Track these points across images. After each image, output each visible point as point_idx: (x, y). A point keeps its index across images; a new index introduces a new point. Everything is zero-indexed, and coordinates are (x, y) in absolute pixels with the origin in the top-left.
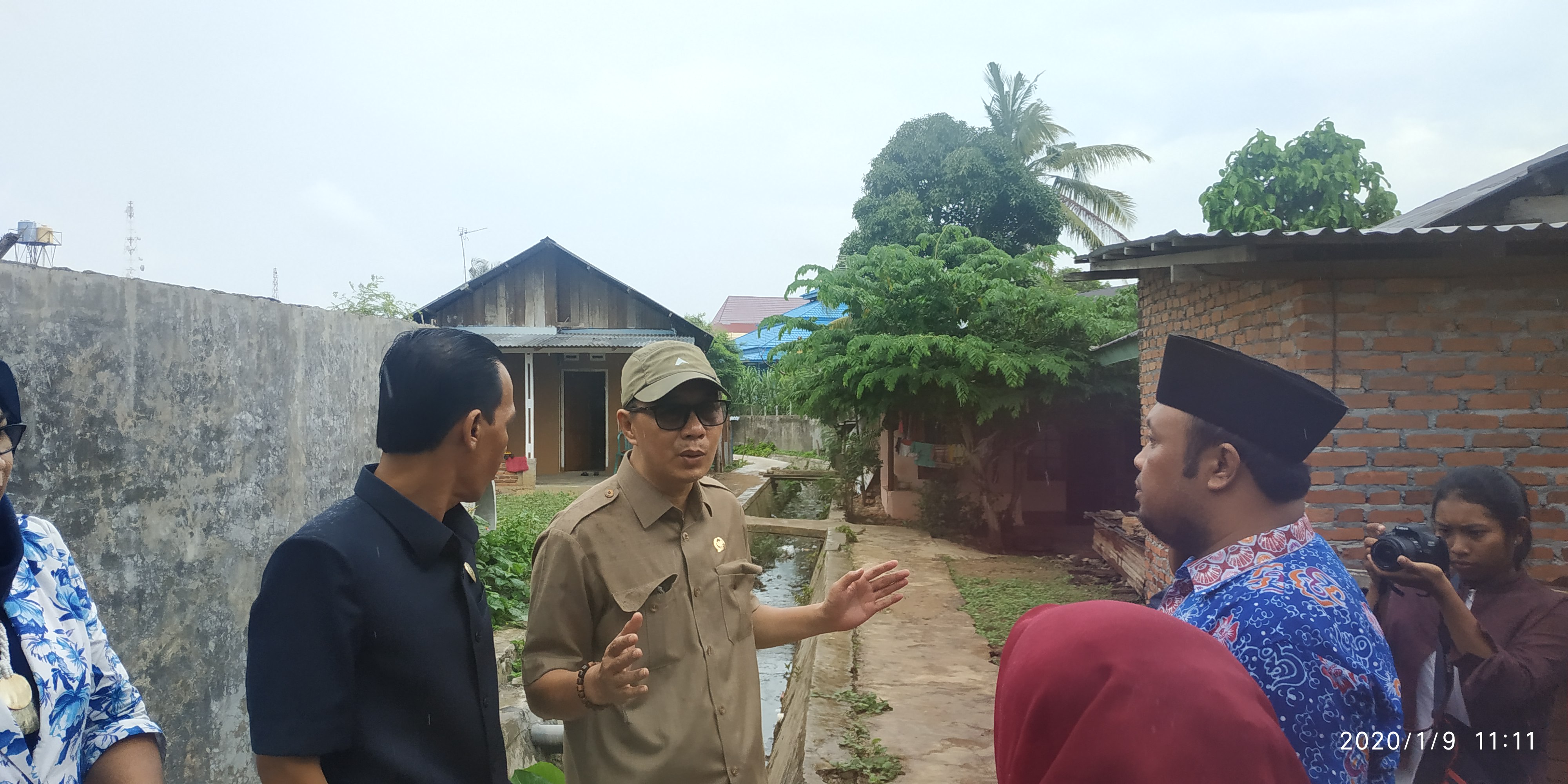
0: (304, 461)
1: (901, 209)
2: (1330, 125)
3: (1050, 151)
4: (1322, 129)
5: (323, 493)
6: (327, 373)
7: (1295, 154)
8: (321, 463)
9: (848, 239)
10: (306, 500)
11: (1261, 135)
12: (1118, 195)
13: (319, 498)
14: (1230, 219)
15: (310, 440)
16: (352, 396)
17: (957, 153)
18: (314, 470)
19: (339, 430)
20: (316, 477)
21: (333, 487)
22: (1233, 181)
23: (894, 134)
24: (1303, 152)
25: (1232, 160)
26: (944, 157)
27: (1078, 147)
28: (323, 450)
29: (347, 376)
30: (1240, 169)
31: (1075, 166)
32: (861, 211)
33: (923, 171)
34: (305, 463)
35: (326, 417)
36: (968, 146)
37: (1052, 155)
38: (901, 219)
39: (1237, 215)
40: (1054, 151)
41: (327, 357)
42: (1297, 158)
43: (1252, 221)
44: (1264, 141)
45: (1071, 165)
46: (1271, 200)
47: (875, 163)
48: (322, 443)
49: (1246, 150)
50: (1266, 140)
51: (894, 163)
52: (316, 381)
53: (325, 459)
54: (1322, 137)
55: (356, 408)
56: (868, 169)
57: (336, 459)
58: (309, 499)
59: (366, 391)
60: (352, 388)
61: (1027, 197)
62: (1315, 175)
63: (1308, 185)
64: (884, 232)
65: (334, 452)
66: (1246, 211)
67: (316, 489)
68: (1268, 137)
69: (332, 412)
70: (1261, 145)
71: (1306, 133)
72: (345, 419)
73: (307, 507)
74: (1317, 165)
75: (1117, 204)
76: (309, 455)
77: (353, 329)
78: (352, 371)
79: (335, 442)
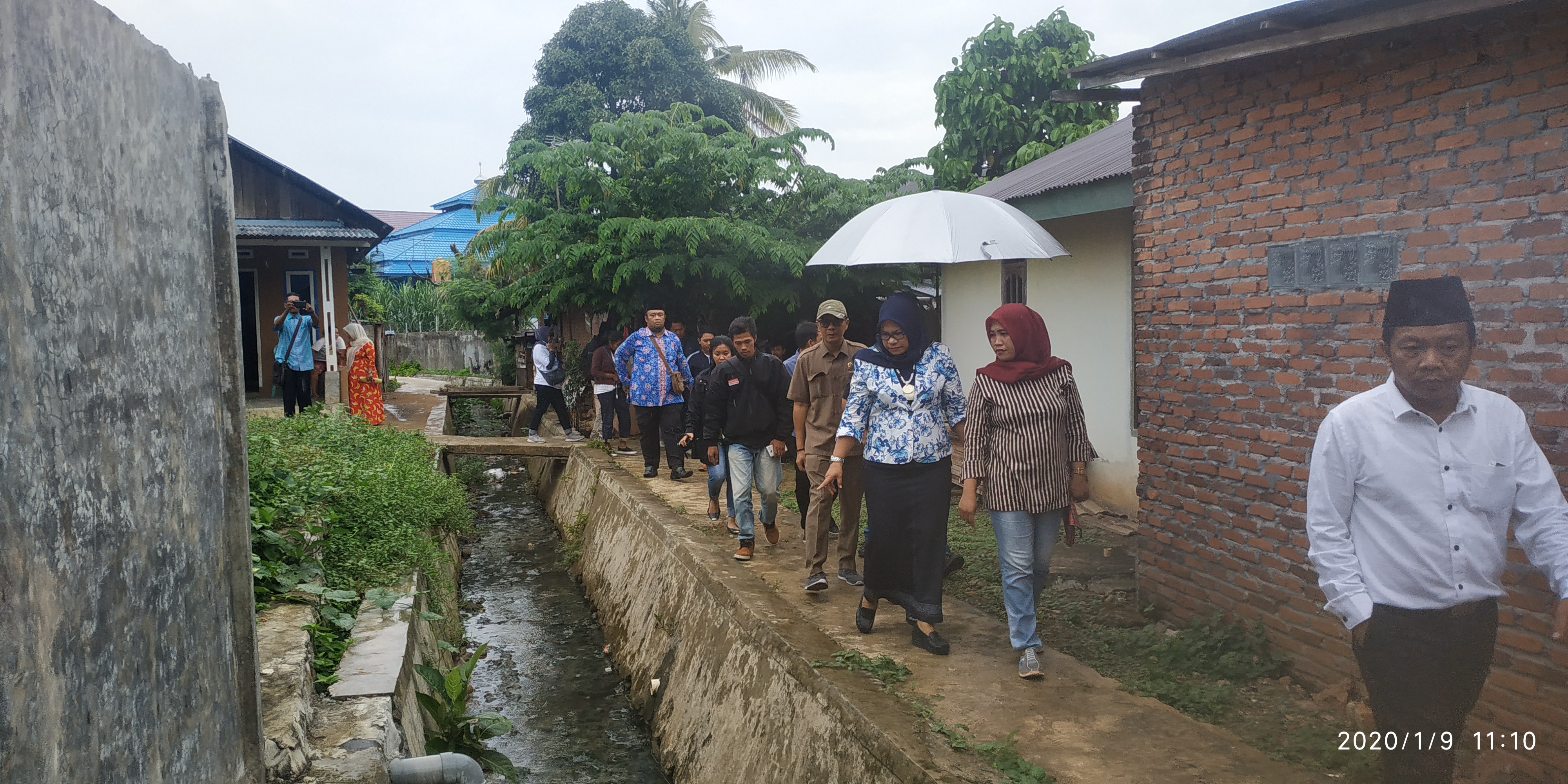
0: (30, 304)
1: (582, 99)
2: (1063, 13)
3: (717, 52)
4: (1056, 18)
5: (69, 380)
6: (61, 115)
7: (1032, 42)
8: (62, 311)
9: (519, 131)
10: (39, 392)
11: (998, 20)
12: (782, 104)
13: (63, 389)
14: (968, 110)
15: (38, 255)
16: (106, 179)
17: (640, 42)
18: (51, 326)
19: (88, 245)
20: (55, 341)
21: (86, 367)
22: (971, 68)
23: (566, 18)
24: (1041, 41)
25: (968, 47)
26: (624, 46)
27: (745, 50)
28: (64, 285)
29: (96, 136)
30: (978, 56)
31: (742, 71)
32: (533, 102)
33: (601, 59)
34: (33, 312)
35: (65, 211)
36: (648, 36)
37: (719, 57)
38: (582, 110)
39: (976, 103)
40: (721, 53)
41: (59, 73)
42: (1033, 47)
43: (992, 110)
44: (1001, 28)
45: (739, 70)
46: (1008, 90)
47: (547, 50)
48: (61, 268)
49: (984, 34)
50: (1003, 27)
51: (569, 50)
52: (42, 124)
53: (70, 306)
54: (1058, 26)
55: (113, 207)
56: (539, 55)
57: (88, 309)
58: (45, 391)
59: (127, 176)
60: (105, 163)
61: (711, 94)
62: (1054, 63)
63: (1047, 74)
64: (562, 122)
65: (82, 295)
66: (985, 100)
67: (56, 372)
68: (1004, 23)
69: (75, 203)
70: (999, 32)
71: (1042, 21)
72: (97, 225)
73: (42, 410)
74: (1056, 54)
75: (781, 113)
76: (39, 290)
77: (100, 36)
78: (103, 125)
79: (84, 271)
